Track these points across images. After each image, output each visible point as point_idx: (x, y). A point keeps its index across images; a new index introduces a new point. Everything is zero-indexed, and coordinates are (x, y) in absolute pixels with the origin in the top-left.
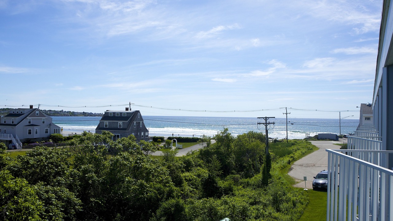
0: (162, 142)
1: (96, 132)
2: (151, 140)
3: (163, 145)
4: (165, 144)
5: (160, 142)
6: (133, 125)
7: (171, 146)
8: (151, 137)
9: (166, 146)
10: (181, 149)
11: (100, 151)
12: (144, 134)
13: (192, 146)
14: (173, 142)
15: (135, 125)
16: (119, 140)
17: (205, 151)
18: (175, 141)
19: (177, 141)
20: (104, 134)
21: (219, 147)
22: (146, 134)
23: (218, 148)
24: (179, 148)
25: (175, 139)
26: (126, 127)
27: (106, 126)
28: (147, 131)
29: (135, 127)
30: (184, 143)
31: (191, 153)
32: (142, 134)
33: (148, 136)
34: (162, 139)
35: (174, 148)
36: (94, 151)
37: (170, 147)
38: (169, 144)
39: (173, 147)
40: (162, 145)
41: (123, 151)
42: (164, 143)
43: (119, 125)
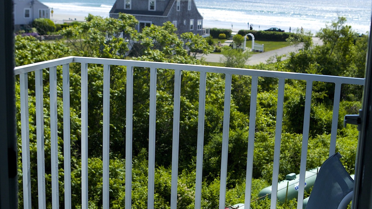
0: (227, 38)
1: (111, 16)
2: (208, 35)
3: (228, 45)
4: (233, 43)
5: (222, 38)
6: (175, 6)
7: (243, 46)
8: (207, 30)
9: (235, 47)
10: (261, 52)
12: (195, 23)
13: (282, 47)
14: (247, 40)
15: (178, 7)
18: (250, 38)
19: (253, 38)
22: (199, 23)
24: (257, 51)
25: (250, 34)
26: (162, 9)
27: (128, 6)
28: (201, 18)
29: (178, 9)
30: (267, 43)
31: (275, 61)
32: (192, 23)
33: (201, 26)
34: (227, 34)
37: (242, 47)
38: (238, 41)
39: (246, 48)
40: (227, 43)
42: (231, 41)
43: (149, 5)
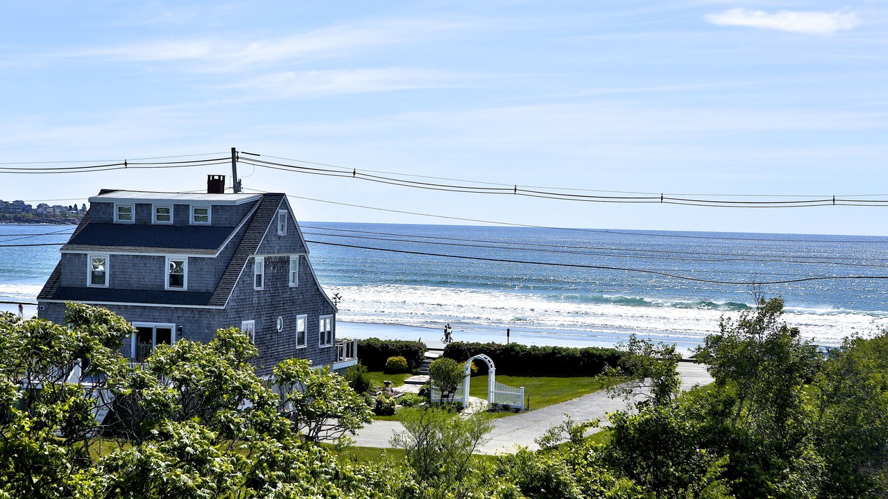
0: (410, 370)
1: (42, 314)
2: (351, 362)
3: (416, 390)
4: (428, 383)
5: (397, 371)
6: (249, 273)
7: (463, 392)
8: (350, 345)
9: (436, 396)
10: (517, 411)
11: (51, 415)
12: (313, 325)
13: (579, 395)
14: (473, 374)
15: (259, 276)
16: (161, 353)
17: (643, 427)
18: (482, 369)
19: (493, 370)
20: (78, 319)
21: (729, 403)
22: (324, 325)
23: (721, 409)
24: (506, 408)
25: (482, 356)
26: (207, 283)
27: (98, 278)
28: (328, 308)
29: (259, 284)
30: (535, 381)
31: (566, 437)
32: (301, 325)
33: (331, 334)
34: (412, 356)
35: (474, 404)
36: (19, 413)
37: (457, 397)
38: (447, 380)
39: (472, 399)
40: (409, 388)
41: (182, 418)
42: (425, 378)
43: (167, 272)
